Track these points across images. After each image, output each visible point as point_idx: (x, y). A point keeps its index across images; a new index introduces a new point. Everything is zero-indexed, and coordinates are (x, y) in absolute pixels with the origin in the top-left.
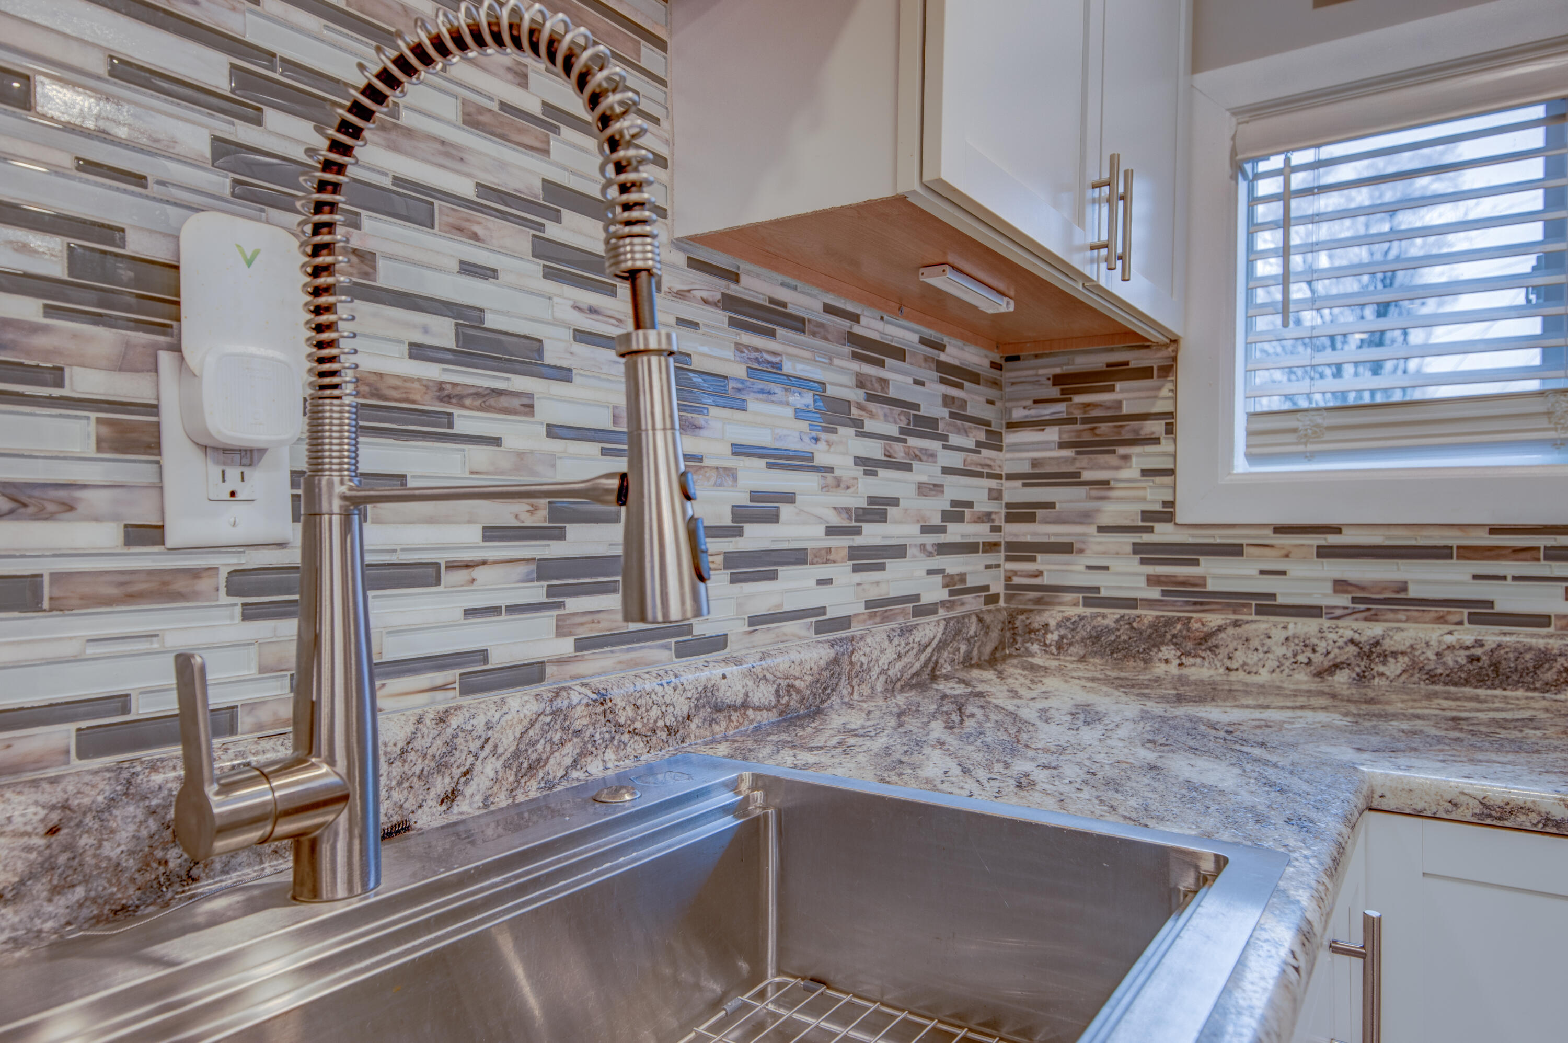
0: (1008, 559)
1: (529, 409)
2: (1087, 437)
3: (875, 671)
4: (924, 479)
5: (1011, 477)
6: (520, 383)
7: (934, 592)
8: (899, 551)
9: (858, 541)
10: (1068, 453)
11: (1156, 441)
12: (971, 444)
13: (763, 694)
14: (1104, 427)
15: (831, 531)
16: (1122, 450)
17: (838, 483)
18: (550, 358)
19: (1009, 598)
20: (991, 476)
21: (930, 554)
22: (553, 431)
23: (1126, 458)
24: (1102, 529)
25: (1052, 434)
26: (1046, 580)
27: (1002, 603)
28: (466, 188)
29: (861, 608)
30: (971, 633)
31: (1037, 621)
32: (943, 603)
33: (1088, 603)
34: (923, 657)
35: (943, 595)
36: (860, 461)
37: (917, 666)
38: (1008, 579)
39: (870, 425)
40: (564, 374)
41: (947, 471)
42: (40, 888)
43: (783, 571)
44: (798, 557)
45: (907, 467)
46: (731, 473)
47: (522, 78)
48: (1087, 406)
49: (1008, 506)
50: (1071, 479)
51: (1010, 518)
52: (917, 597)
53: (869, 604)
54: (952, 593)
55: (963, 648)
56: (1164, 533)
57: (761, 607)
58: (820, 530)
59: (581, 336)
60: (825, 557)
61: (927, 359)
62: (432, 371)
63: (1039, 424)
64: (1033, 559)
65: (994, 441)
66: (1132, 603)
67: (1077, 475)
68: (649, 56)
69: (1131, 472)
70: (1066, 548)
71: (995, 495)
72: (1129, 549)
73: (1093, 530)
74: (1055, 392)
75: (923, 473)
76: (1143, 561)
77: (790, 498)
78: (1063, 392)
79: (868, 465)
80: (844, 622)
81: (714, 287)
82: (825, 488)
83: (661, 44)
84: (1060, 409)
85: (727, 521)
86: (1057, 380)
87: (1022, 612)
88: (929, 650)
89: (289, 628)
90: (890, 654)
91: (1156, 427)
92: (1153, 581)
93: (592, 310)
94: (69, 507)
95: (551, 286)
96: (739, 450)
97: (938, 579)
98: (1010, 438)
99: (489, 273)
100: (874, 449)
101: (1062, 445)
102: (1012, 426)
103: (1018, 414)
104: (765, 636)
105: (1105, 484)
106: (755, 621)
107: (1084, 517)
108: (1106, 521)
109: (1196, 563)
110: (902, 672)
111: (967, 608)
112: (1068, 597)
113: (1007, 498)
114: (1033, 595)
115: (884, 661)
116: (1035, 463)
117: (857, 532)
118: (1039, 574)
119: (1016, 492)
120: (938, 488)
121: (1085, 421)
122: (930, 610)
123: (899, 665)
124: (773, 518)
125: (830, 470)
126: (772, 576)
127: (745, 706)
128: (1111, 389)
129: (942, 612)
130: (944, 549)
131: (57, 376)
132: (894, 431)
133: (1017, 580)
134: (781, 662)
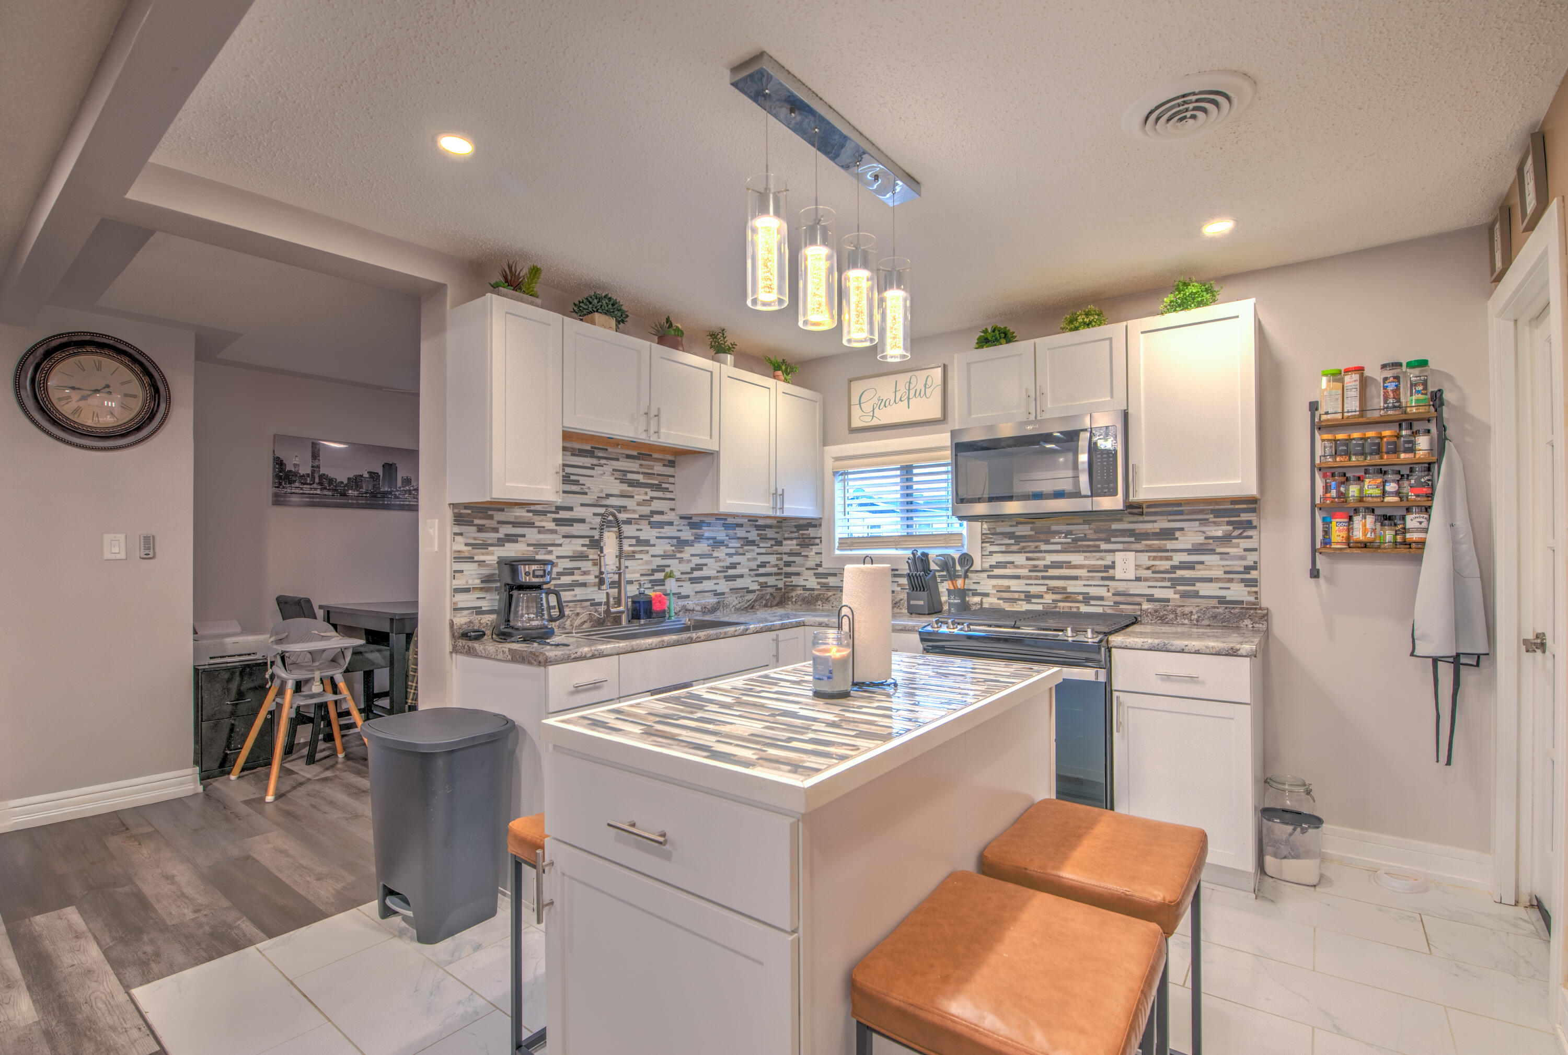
0: (785, 577)
1: (647, 552)
2: (802, 543)
3: (731, 607)
4: (750, 557)
5: (785, 554)
6: (646, 548)
7: (755, 587)
8: (742, 576)
9: (726, 574)
10: (798, 547)
11: (818, 545)
12: (769, 546)
13: (698, 608)
14: (807, 540)
15: (718, 572)
16: (811, 547)
17: (720, 560)
18: (652, 543)
19: (785, 589)
20: (777, 554)
21: (752, 577)
22: (652, 556)
23: (812, 549)
24: (807, 569)
25: (794, 542)
26: (794, 583)
27: (783, 590)
28: (636, 516)
29: (728, 590)
30: (768, 598)
31: (790, 595)
32: (758, 590)
33: (804, 590)
34: (748, 604)
35: (759, 587)
36: (727, 554)
37: (746, 606)
38: (785, 583)
39: (730, 545)
40: (654, 545)
41: (758, 554)
42: (589, 621)
43: (704, 581)
44: (709, 578)
45: (744, 554)
46: (691, 561)
47: (646, 494)
48: (803, 534)
49: (785, 562)
50: (799, 554)
51: (785, 566)
52: (748, 588)
53: (731, 589)
54: (761, 587)
55: (764, 602)
56: (820, 570)
57: (698, 589)
58: (715, 572)
59: (657, 538)
60: (717, 578)
61: (751, 525)
62: (632, 549)
63: (791, 539)
64: (790, 577)
65: (779, 543)
66: (813, 590)
67: (801, 553)
68: (671, 480)
69: (813, 553)
70: (798, 574)
71: (778, 559)
72: (813, 574)
73: (804, 569)
74: (795, 530)
75: (749, 555)
76: (817, 578)
77: (706, 565)
78: (797, 530)
79: (730, 555)
80: (723, 594)
81: (685, 522)
82: (716, 562)
83: (673, 476)
84: (796, 534)
85: (689, 571)
86: (796, 526)
87: (787, 593)
88: (751, 602)
89: (616, 590)
90: (736, 602)
91: (818, 541)
92: (818, 583)
93: (660, 532)
94: (589, 574)
95: (651, 529)
96: (692, 555)
97: (757, 583)
98: (785, 542)
99: (641, 530)
100: (733, 551)
101: (797, 545)
102: (786, 539)
103: (786, 536)
104: (699, 595)
105: (807, 556)
106: (696, 592)
107: (802, 566)
108: (807, 567)
109: (827, 578)
110: (741, 607)
111: (768, 591)
112: (799, 588)
113: (784, 560)
114: (791, 588)
115: (734, 603)
116: (791, 550)
117: (727, 572)
118: (792, 582)
119: (786, 558)
120: (755, 559)
121: (803, 538)
122: (754, 591)
123: (739, 605)
124: (702, 569)
125: (718, 557)
126: (702, 582)
127: (693, 610)
128: (808, 530)
129: (757, 592)
130: (757, 575)
131: (588, 557)
132: (739, 545)
133: (787, 584)
134: (703, 601)
